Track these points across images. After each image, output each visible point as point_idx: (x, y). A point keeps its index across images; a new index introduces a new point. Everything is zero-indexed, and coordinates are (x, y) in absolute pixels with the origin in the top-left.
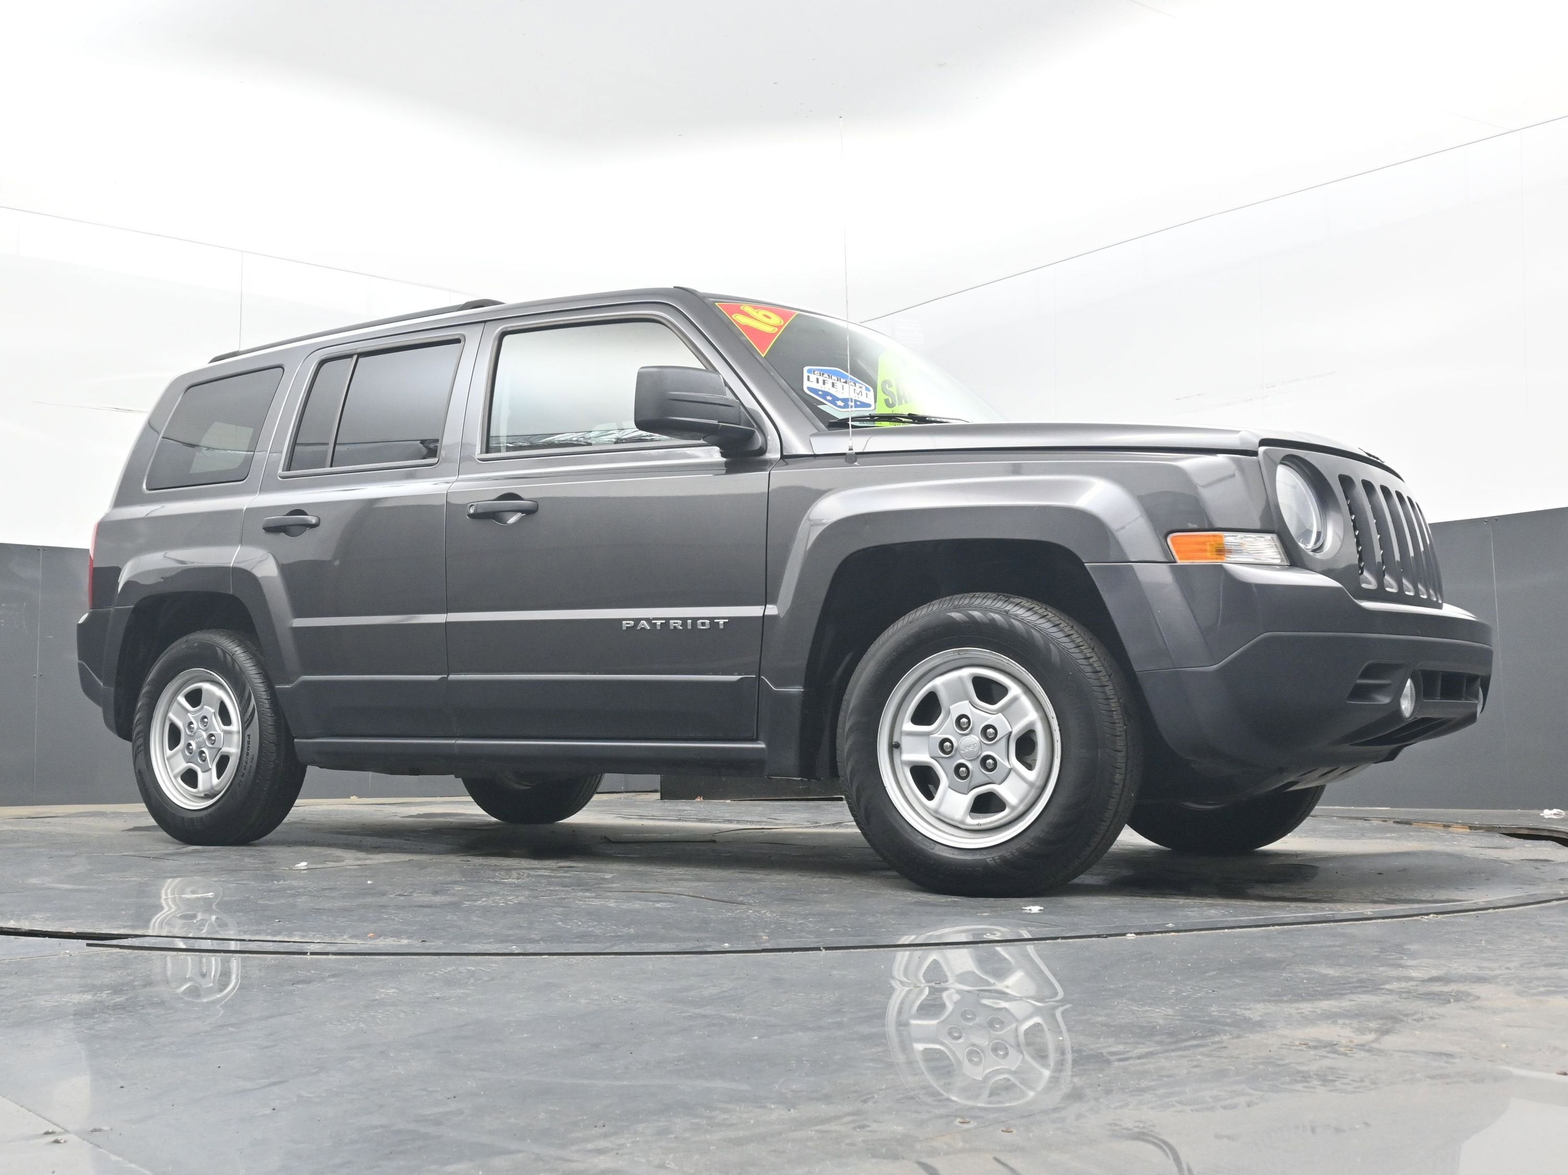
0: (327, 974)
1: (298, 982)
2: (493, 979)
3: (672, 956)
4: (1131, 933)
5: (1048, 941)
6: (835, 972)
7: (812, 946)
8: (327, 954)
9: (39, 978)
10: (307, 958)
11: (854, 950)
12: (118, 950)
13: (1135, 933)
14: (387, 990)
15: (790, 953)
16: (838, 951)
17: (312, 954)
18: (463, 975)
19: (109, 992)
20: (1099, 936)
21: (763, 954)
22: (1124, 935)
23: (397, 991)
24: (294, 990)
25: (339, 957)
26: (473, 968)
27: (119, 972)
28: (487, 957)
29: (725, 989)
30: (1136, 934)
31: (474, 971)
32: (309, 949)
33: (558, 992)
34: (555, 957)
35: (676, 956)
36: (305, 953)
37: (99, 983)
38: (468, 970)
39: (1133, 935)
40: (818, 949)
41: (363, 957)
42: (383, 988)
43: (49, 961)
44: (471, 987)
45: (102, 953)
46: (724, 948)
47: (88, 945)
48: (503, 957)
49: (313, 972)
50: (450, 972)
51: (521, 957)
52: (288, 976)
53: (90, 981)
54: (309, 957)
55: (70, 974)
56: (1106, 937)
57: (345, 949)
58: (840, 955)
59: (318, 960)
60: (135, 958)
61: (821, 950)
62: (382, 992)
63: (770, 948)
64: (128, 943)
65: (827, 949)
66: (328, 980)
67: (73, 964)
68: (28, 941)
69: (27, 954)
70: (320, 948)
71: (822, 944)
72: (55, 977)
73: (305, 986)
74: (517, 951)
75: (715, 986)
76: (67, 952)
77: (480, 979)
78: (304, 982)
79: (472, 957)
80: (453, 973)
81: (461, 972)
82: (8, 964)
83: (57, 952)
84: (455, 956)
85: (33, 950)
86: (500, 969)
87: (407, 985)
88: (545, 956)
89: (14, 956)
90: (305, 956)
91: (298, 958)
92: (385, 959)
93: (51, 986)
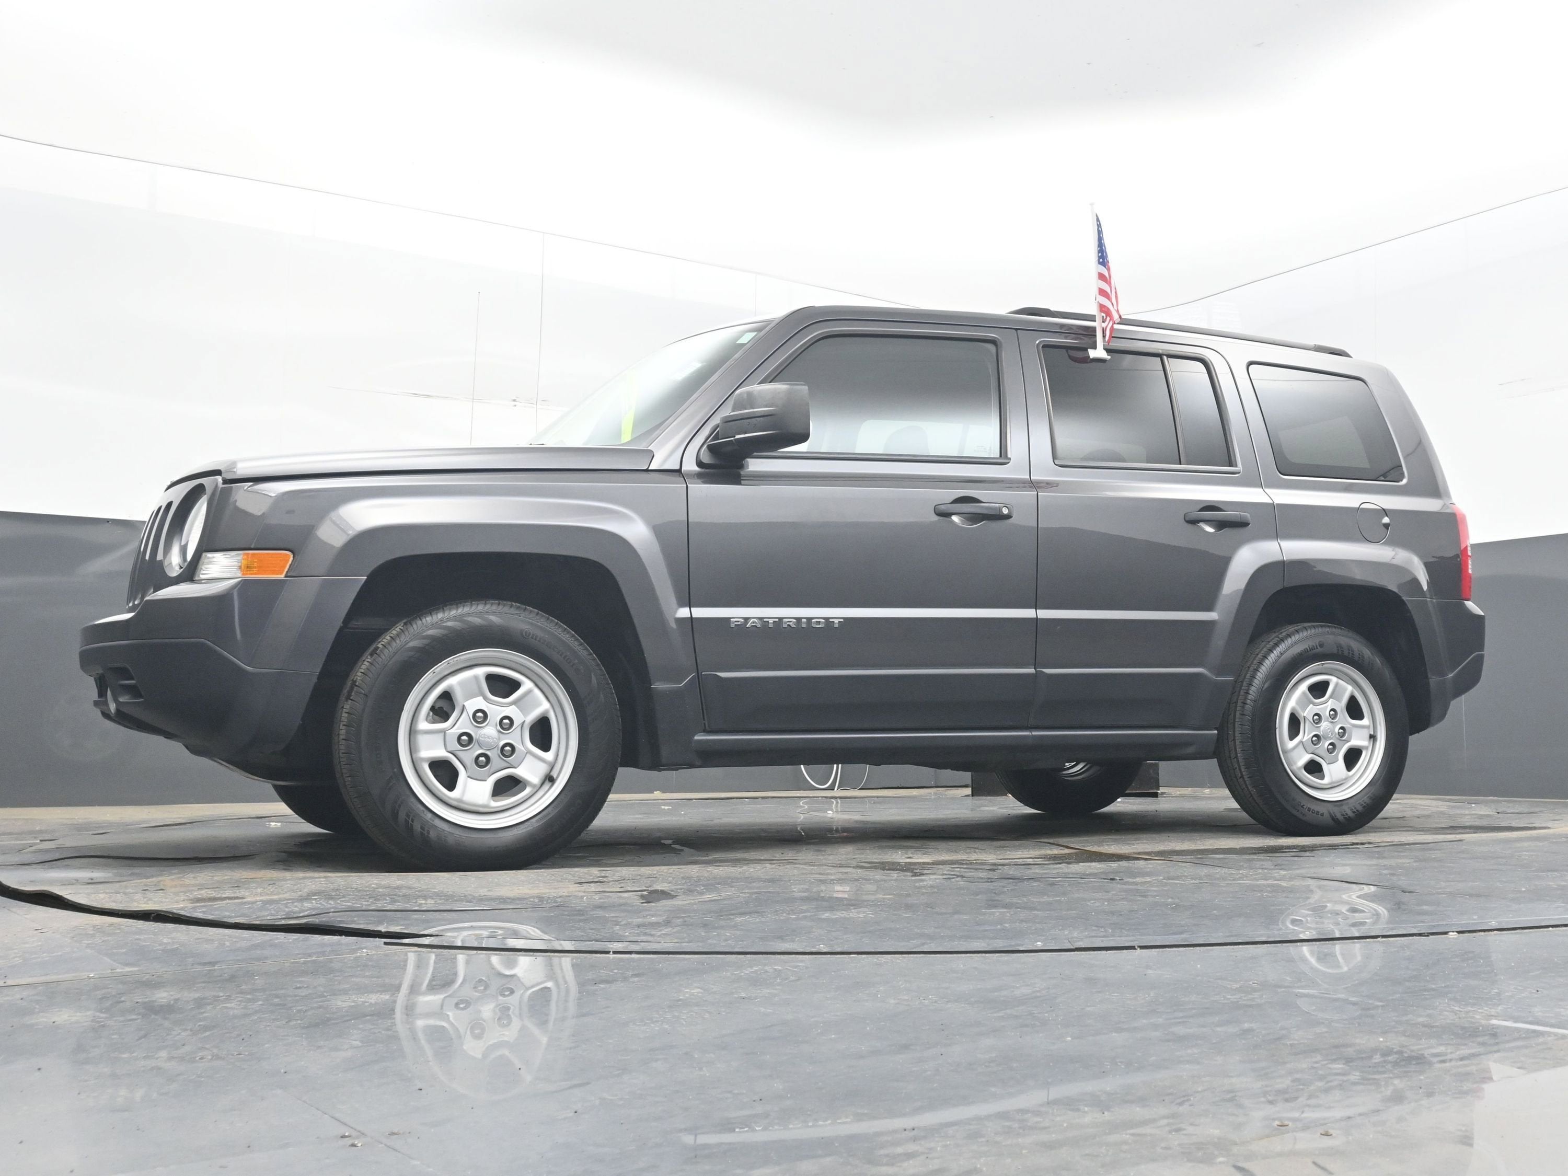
0: (631, 974)
1: (602, 982)
2: (799, 979)
3: (984, 955)
4: (1453, 932)
5: (1368, 940)
6: (1150, 972)
7: (1127, 945)
8: (630, 953)
9: (336, 978)
10: (609, 957)
11: (1169, 949)
12: (416, 949)
13: (1457, 932)
14: (691, 990)
15: (1104, 952)
16: (1154, 950)
17: (615, 953)
18: (769, 974)
20: (1420, 935)
21: (1076, 952)
22: (1446, 933)
23: (702, 991)
24: (596, 990)
25: (642, 956)
26: (780, 968)
28: (793, 956)
29: (1038, 989)
30: (1459, 932)
31: (780, 970)
32: (612, 948)
33: (867, 992)
34: (863, 956)
35: (987, 955)
36: (608, 952)
37: (397, 982)
38: (775, 970)
39: (1455, 933)
40: (1133, 948)
41: (667, 956)
42: (686, 988)
43: (346, 961)
44: (778, 987)
45: (398, 952)
46: (1036, 946)
47: (386, 943)
48: (810, 956)
49: (616, 971)
50: (756, 972)
51: (829, 956)
52: (590, 975)
53: (387, 981)
54: (611, 956)
55: (367, 974)
56: (1428, 936)
57: (649, 947)
58: (1156, 954)
59: (621, 960)
61: (1135, 949)
62: (687, 992)
63: (1083, 946)
64: (427, 941)
65: (1142, 947)
66: (631, 980)
67: (370, 963)
68: (324, 939)
69: (323, 953)
70: (623, 947)
71: (1137, 942)
72: (352, 976)
73: (608, 986)
74: (825, 950)
75: (1028, 985)
76: (365, 950)
77: (786, 979)
78: (607, 982)
79: (779, 956)
80: (759, 973)
81: (767, 972)
82: (304, 963)
83: (354, 951)
84: (761, 956)
85: (329, 949)
86: (807, 968)
87: (712, 985)
88: (854, 955)
89: (310, 956)
90: (607, 955)
91: (600, 957)
92: (690, 959)
93: (348, 986)
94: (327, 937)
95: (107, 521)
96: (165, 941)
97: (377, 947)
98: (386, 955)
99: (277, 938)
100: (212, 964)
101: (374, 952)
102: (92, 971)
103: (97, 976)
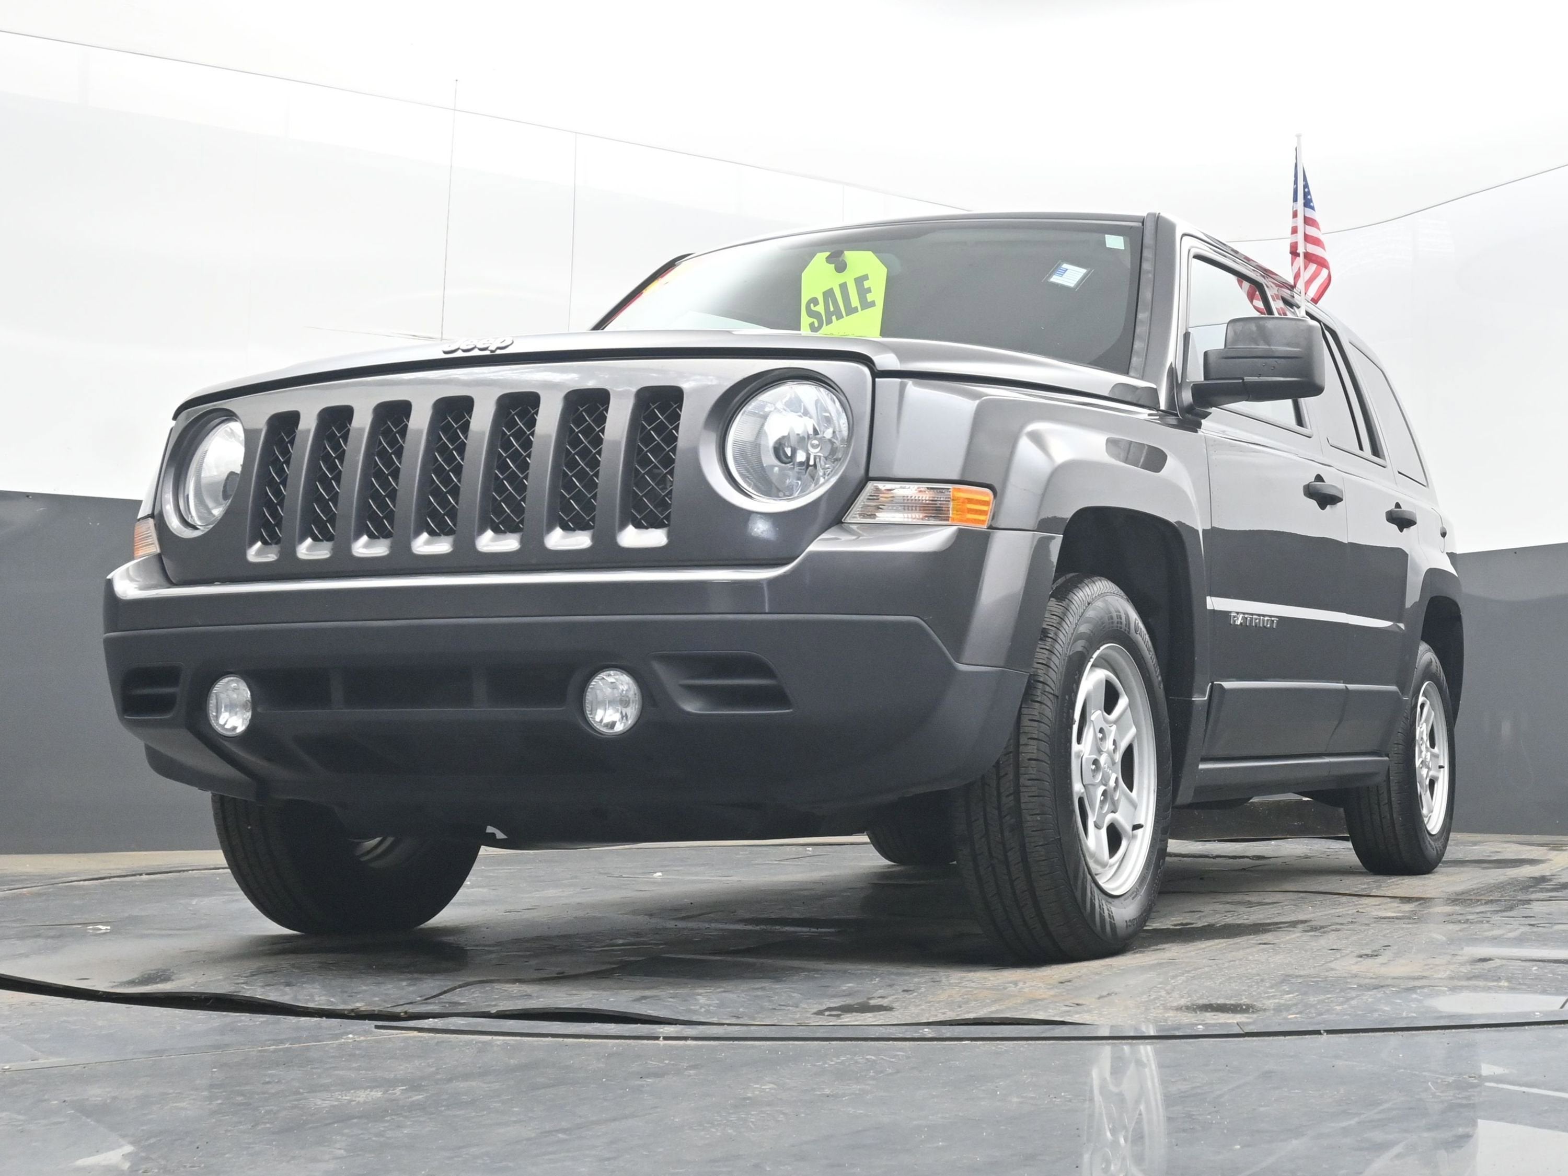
0: (686, 1065)
1: (649, 1075)
2: (898, 1072)
6: (1340, 1063)
7: (1310, 1029)
8: (685, 1039)
9: (315, 1071)
10: (659, 1044)
11: (1364, 1034)
12: (416, 1033)
14: (762, 1085)
15: (1282, 1038)
16: (1343, 1035)
17: (666, 1038)
18: (860, 1065)
19: (404, 1088)
21: (1246, 1038)
23: (775, 1087)
24: (642, 1086)
26: (873, 1058)
27: (417, 1063)
28: (891, 1042)
29: (1198, 1084)
31: (874, 1061)
32: (661, 1033)
33: (983, 1088)
34: (979, 1043)
36: (657, 1038)
37: (392, 1076)
38: (867, 1059)
40: (1318, 1032)
41: (731, 1042)
42: (756, 1083)
43: (327, 1049)
44: (871, 1082)
45: (394, 1036)
46: (1196, 1030)
47: (377, 1027)
48: (911, 1043)
49: (667, 1062)
50: (842, 1063)
51: (935, 1042)
52: (635, 1067)
53: (379, 1074)
54: (661, 1042)
55: (354, 1065)
58: (1346, 1039)
59: (674, 1047)
60: (437, 1043)
61: (1321, 1034)
62: (756, 1088)
63: (1255, 1031)
64: (429, 1025)
65: (1329, 1032)
66: (686, 1073)
67: (357, 1052)
68: (299, 1021)
69: (298, 1040)
70: (676, 1032)
71: (1323, 1025)
72: (335, 1068)
73: (658, 1080)
74: (930, 1036)
75: (1185, 1080)
76: (350, 1036)
77: (882, 1072)
78: (656, 1075)
79: (872, 1043)
80: (847, 1064)
81: (857, 1062)
82: (275, 1051)
83: (336, 1037)
84: (850, 1042)
85: (305, 1034)
86: (908, 1057)
87: (788, 1079)
88: (967, 1042)
89: (282, 1042)
90: (656, 1042)
91: (647, 1045)
92: (760, 1046)
93: (330, 1081)
94: (303, 1019)
95: (27, 495)
96: (100, 1023)
97: (366, 1033)
98: (377, 1042)
99: (241, 1021)
100: (159, 1052)
101: (362, 1038)
102: (8, 1061)
103: (13, 1069)
